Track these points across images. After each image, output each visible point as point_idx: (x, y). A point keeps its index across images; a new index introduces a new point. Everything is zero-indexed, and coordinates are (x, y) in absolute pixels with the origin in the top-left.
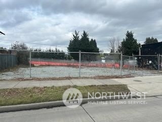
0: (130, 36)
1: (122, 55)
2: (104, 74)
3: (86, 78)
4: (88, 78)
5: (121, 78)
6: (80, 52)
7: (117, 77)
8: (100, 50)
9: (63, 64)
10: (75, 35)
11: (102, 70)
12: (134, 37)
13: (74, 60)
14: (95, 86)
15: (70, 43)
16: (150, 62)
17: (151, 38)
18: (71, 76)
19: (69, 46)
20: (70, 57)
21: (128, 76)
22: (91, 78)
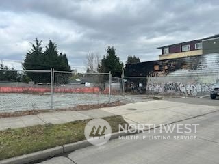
0: (111, 52)
1: (110, 76)
2: (87, 103)
3: (62, 110)
4: (65, 110)
5: (111, 106)
6: (52, 72)
7: (105, 106)
8: (72, 69)
9: (15, 90)
10: (36, 46)
11: (81, 96)
12: (116, 54)
13: (33, 83)
14: (80, 121)
15: (27, 57)
16: (140, 85)
17: (133, 57)
18: (36, 109)
19: (26, 61)
20: (27, 78)
21: (118, 104)
22: (70, 109)
